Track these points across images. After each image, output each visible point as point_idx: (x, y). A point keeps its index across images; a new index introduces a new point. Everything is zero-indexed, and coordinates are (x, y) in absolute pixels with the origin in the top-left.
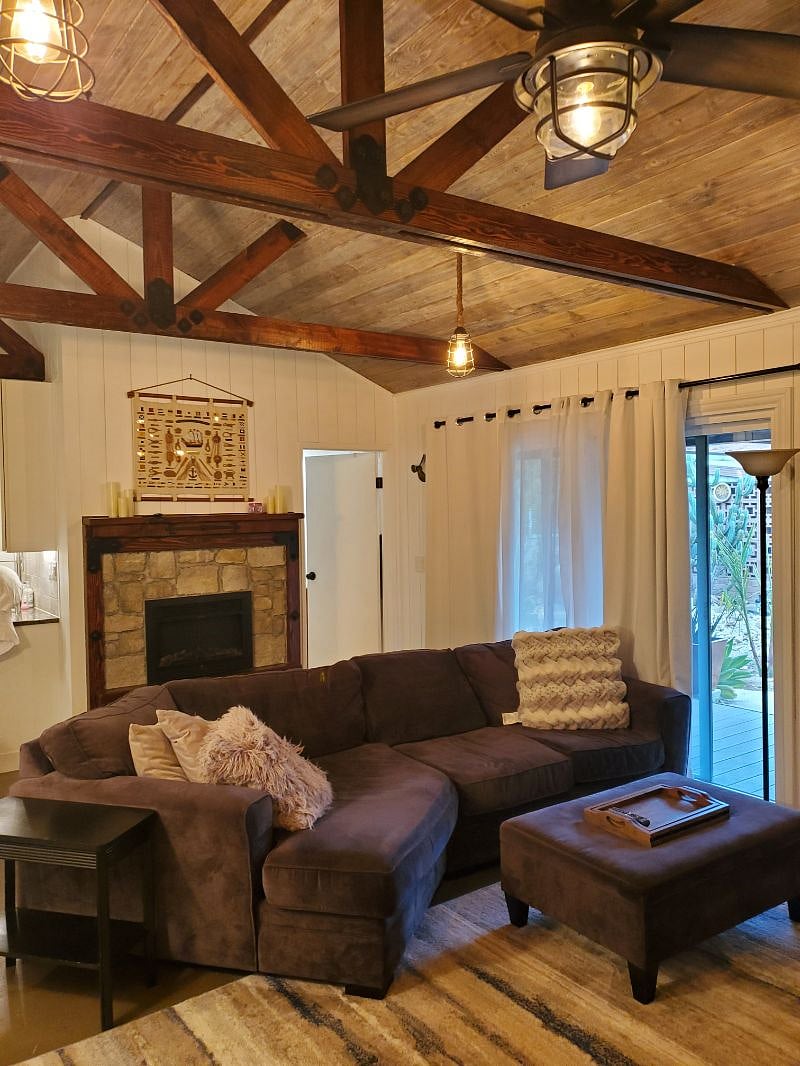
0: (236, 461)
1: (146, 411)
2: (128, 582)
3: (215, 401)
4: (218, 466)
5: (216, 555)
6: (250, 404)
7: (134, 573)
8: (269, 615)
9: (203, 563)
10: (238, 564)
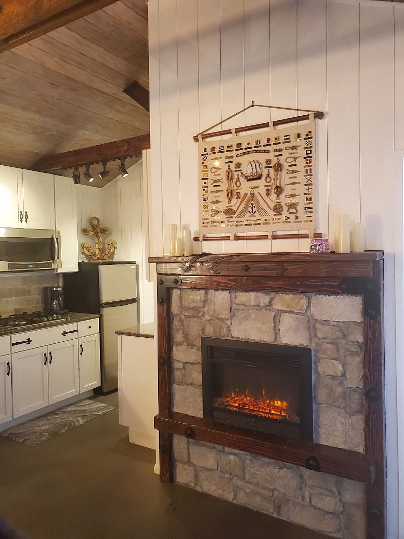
0: (301, 190)
1: (209, 151)
2: (190, 317)
3: (276, 123)
4: (278, 198)
5: (271, 300)
6: (319, 115)
7: (195, 309)
8: (341, 384)
9: (257, 307)
10: (297, 314)
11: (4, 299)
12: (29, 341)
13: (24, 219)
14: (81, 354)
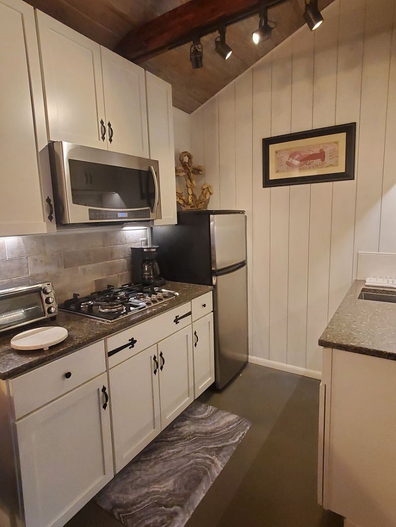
11: (80, 268)
12: (133, 342)
13: (107, 136)
14: (196, 345)
